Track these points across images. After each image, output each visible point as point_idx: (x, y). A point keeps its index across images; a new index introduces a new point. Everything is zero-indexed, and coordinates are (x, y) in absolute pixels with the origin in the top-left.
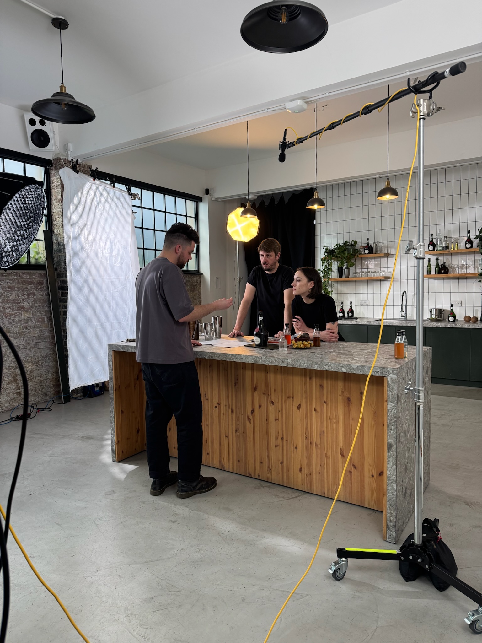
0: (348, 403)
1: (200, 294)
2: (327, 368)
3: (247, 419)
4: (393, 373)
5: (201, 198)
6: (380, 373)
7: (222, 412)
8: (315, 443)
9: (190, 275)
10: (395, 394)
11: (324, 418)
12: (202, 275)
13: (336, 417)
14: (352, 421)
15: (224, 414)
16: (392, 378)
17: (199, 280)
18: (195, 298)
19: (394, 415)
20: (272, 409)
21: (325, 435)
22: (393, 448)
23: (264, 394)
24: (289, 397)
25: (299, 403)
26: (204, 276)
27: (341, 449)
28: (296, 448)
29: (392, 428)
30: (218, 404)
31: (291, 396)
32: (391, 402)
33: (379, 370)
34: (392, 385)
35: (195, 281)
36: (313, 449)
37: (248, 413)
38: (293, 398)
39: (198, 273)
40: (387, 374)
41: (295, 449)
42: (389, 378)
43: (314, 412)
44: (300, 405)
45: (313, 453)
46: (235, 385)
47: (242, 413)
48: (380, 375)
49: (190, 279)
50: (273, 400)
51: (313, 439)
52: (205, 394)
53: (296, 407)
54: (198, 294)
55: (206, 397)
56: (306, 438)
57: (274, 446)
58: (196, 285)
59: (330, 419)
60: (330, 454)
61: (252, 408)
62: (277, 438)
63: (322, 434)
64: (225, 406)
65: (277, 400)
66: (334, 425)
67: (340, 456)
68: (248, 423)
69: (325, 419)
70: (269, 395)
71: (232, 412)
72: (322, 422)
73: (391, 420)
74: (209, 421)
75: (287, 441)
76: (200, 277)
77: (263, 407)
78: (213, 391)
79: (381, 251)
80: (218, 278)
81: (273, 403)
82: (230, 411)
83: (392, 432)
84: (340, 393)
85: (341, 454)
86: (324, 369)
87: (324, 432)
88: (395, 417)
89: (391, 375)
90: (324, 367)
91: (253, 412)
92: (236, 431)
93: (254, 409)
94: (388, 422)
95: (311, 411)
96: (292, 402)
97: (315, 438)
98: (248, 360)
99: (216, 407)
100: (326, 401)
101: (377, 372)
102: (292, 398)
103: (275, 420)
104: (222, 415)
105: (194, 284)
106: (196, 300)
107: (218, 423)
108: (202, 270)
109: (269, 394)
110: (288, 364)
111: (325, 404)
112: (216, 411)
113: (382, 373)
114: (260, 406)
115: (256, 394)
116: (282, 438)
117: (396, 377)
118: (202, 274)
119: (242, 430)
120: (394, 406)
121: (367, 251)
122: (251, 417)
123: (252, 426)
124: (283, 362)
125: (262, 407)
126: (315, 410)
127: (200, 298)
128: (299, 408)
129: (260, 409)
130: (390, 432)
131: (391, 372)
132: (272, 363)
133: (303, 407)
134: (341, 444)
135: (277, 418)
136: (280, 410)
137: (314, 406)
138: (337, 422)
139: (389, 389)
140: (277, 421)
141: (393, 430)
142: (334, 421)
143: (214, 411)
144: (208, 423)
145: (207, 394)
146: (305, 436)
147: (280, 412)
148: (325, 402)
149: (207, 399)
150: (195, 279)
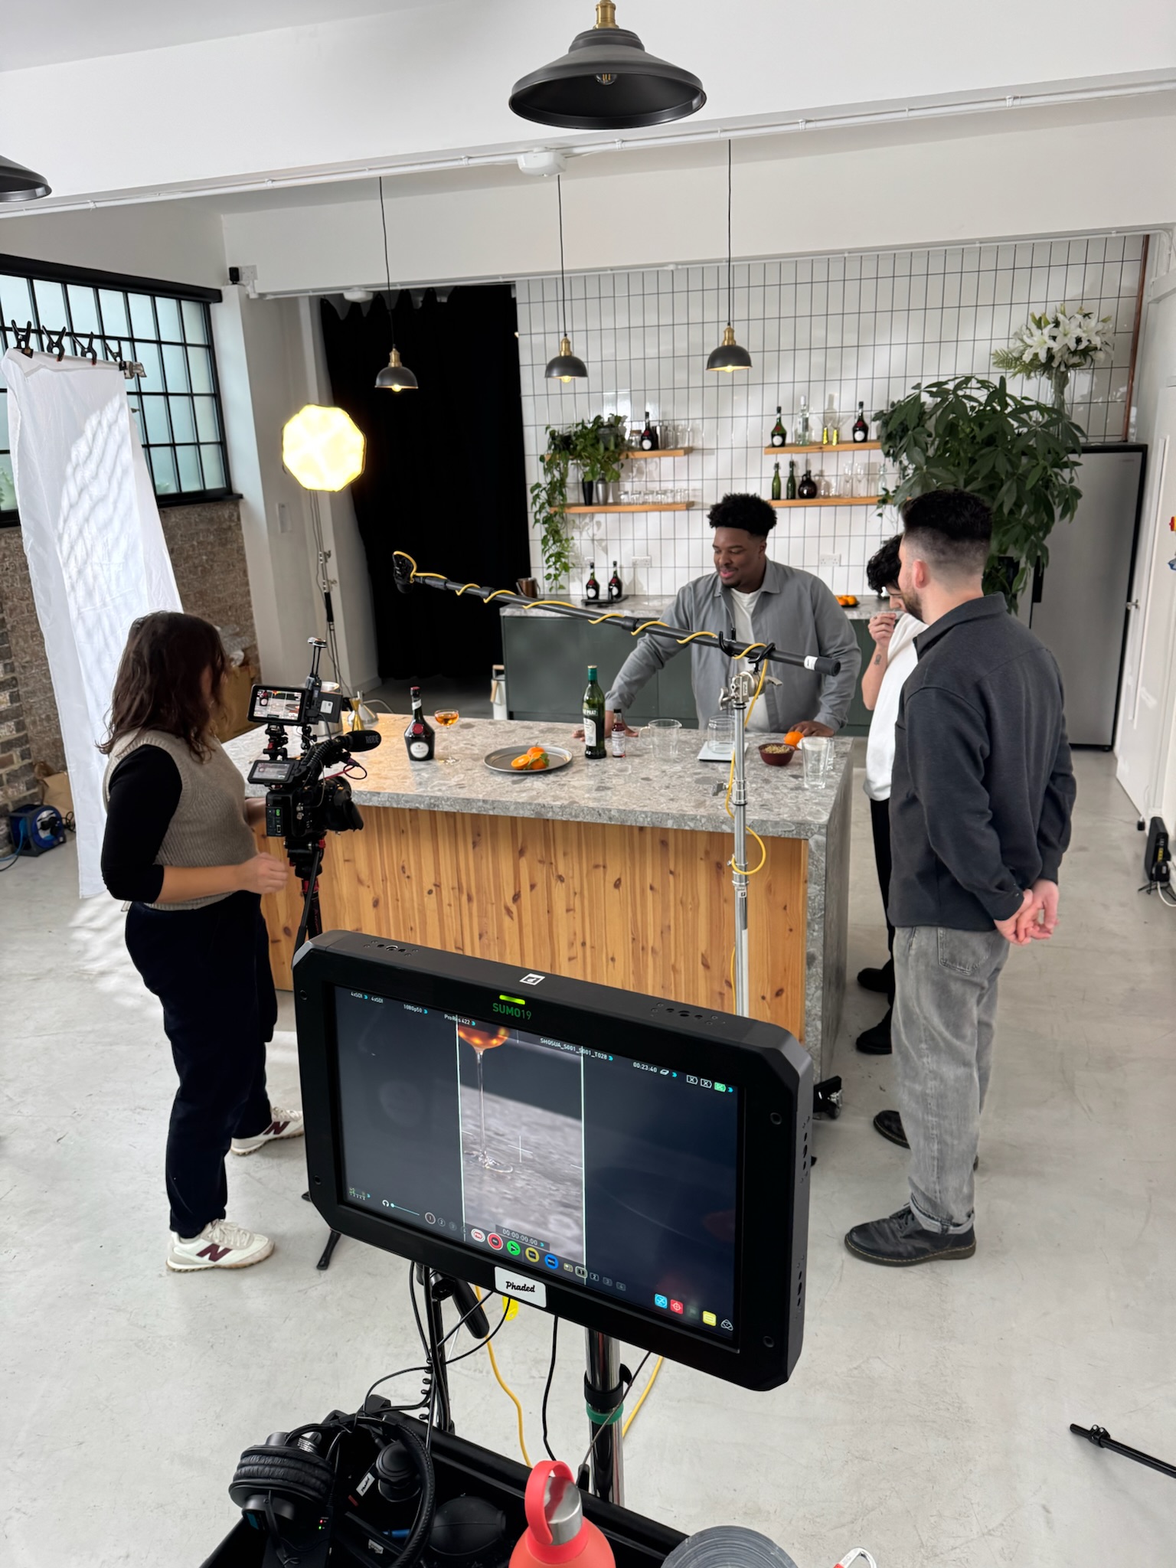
0: (718, 874)
1: (241, 550)
2: (692, 824)
3: (504, 911)
4: (819, 833)
5: (219, 292)
6: (794, 832)
7: (446, 901)
8: (652, 948)
9: (211, 504)
10: (822, 869)
11: (669, 901)
12: (241, 501)
13: (693, 899)
14: (725, 905)
15: (450, 905)
16: (817, 842)
17: (235, 514)
18: (230, 562)
19: (819, 905)
20: (559, 891)
21: (672, 932)
22: (817, 961)
23: (540, 862)
24: (597, 866)
25: (618, 877)
26: (246, 503)
27: (703, 955)
28: (613, 959)
29: (816, 927)
30: (435, 885)
31: (601, 863)
32: (815, 884)
33: (794, 828)
34: (817, 854)
35: (226, 516)
36: (647, 960)
37: (507, 900)
38: (604, 867)
39: (230, 497)
40: (809, 834)
41: (610, 962)
42: (811, 842)
43: (649, 891)
44: (619, 880)
45: (647, 966)
46: (474, 847)
47: (494, 901)
48: (795, 837)
49: (215, 515)
50: (561, 871)
51: (647, 942)
52: (403, 868)
53: (612, 885)
54: (238, 551)
55: (404, 872)
56: (634, 939)
57: (567, 959)
58: (230, 528)
59: (682, 902)
60: (681, 966)
61: (515, 889)
62: (571, 944)
63: (665, 930)
64: (453, 889)
65: (571, 872)
66: (690, 913)
67: (701, 967)
68: (507, 919)
69: (672, 903)
70: (551, 863)
71: (470, 899)
72: (665, 909)
73: (814, 914)
74: (414, 920)
75: (592, 947)
76: (237, 505)
77: (541, 887)
78: (423, 860)
79: (677, 442)
80: (283, 506)
81: (561, 878)
82: (464, 898)
83: (815, 934)
84: (701, 853)
85: (703, 964)
86: (687, 828)
87: (669, 927)
88: (821, 910)
89: (816, 836)
90: (686, 824)
91: (516, 898)
92: (481, 936)
93: (520, 892)
94: (809, 918)
95: (643, 891)
96: (602, 876)
97: (652, 939)
98: (521, 812)
99: (430, 892)
100: (672, 869)
101: (789, 831)
102: (602, 868)
103: (568, 911)
104: (446, 909)
105: (224, 526)
106: (234, 566)
107: (437, 923)
108: (239, 486)
109: (553, 861)
110: (610, 819)
111: (671, 877)
112: (431, 902)
113: (799, 833)
114: (533, 887)
115: (523, 863)
116: (584, 944)
117: (824, 839)
118: (241, 496)
119: (493, 933)
120: (820, 891)
121: (647, 444)
122: (514, 909)
123: (517, 926)
124: (600, 815)
125: (538, 887)
126: (652, 888)
127: (244, 560)
128: (617, 884)
129: (534, 891)
130: (812, 934)
131: (816, 831)
132: (576, 816)
133: (626, 882)
134: (702, 946)
135: (572, 907)
136: (578, 890)
137: (649, 881)
138: (696, 908)
139: (811, 861)
140: (571, 913)
141: (818, 931)
142: (690, 906)
143: (426, 899)
144: (413, 925)
145: (406, 867)
146: (630, 936)
147: (577, 896)
148: (671, 872)
149: (408, 877)
150: (225, 512)
